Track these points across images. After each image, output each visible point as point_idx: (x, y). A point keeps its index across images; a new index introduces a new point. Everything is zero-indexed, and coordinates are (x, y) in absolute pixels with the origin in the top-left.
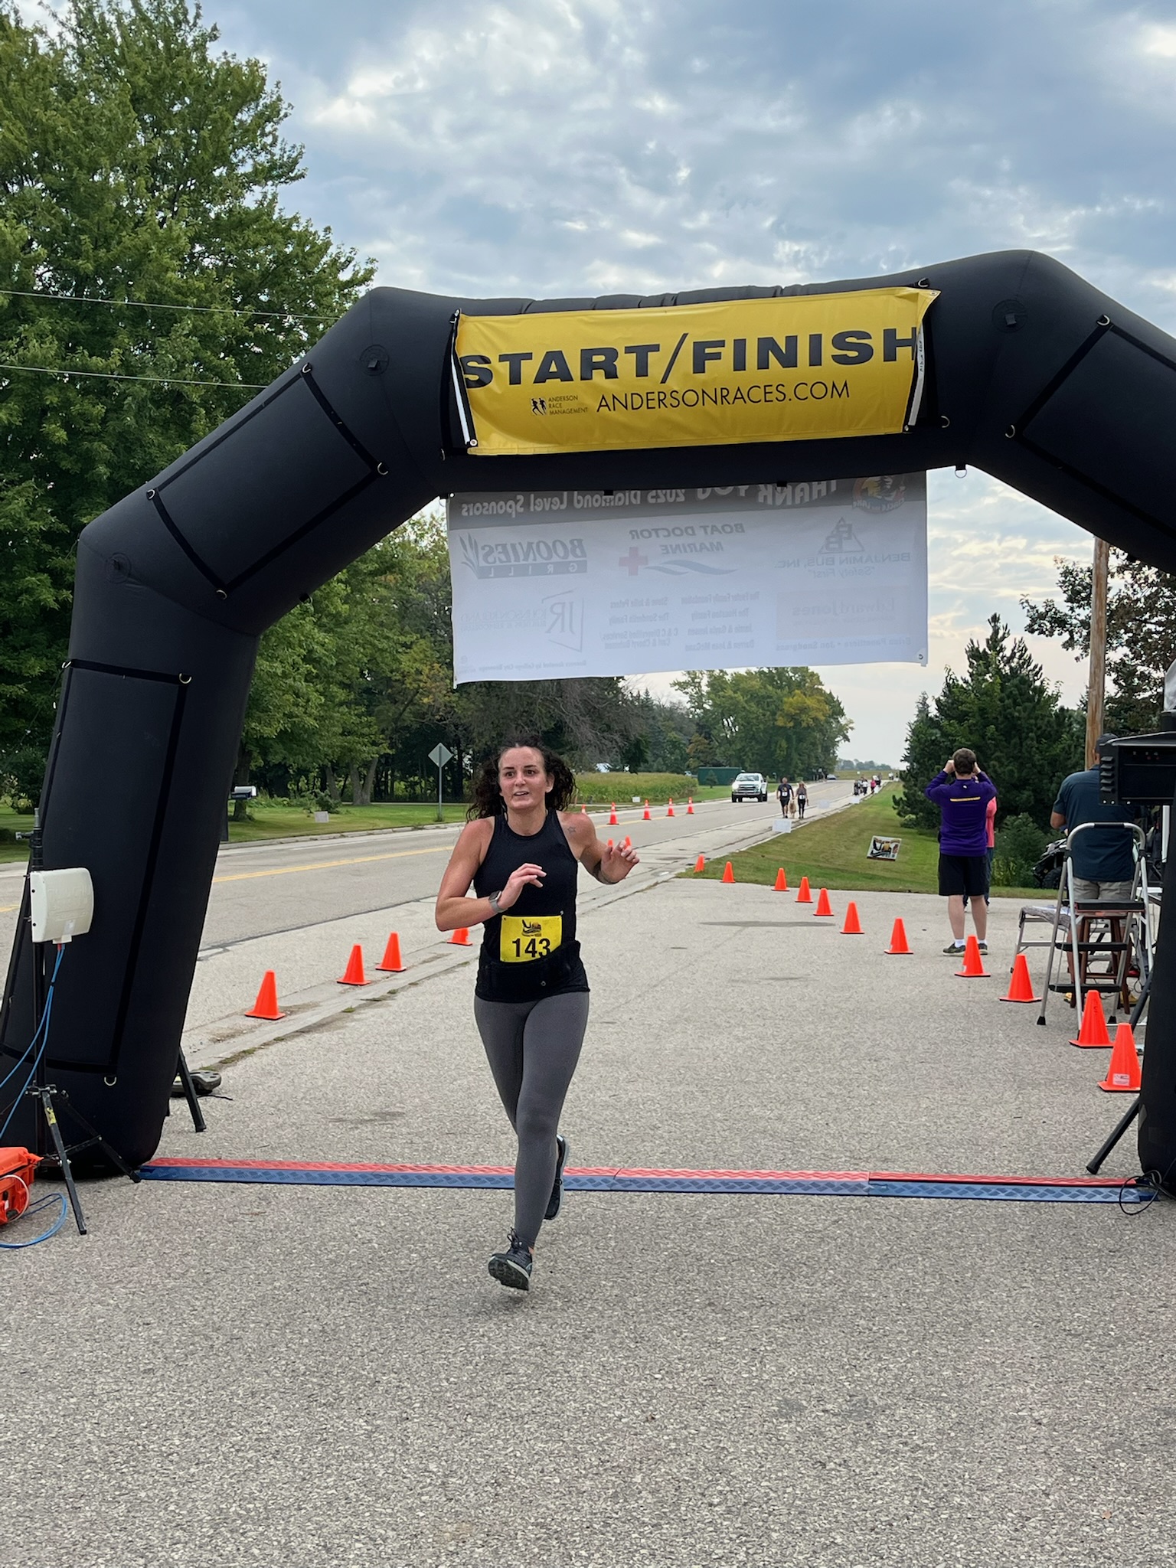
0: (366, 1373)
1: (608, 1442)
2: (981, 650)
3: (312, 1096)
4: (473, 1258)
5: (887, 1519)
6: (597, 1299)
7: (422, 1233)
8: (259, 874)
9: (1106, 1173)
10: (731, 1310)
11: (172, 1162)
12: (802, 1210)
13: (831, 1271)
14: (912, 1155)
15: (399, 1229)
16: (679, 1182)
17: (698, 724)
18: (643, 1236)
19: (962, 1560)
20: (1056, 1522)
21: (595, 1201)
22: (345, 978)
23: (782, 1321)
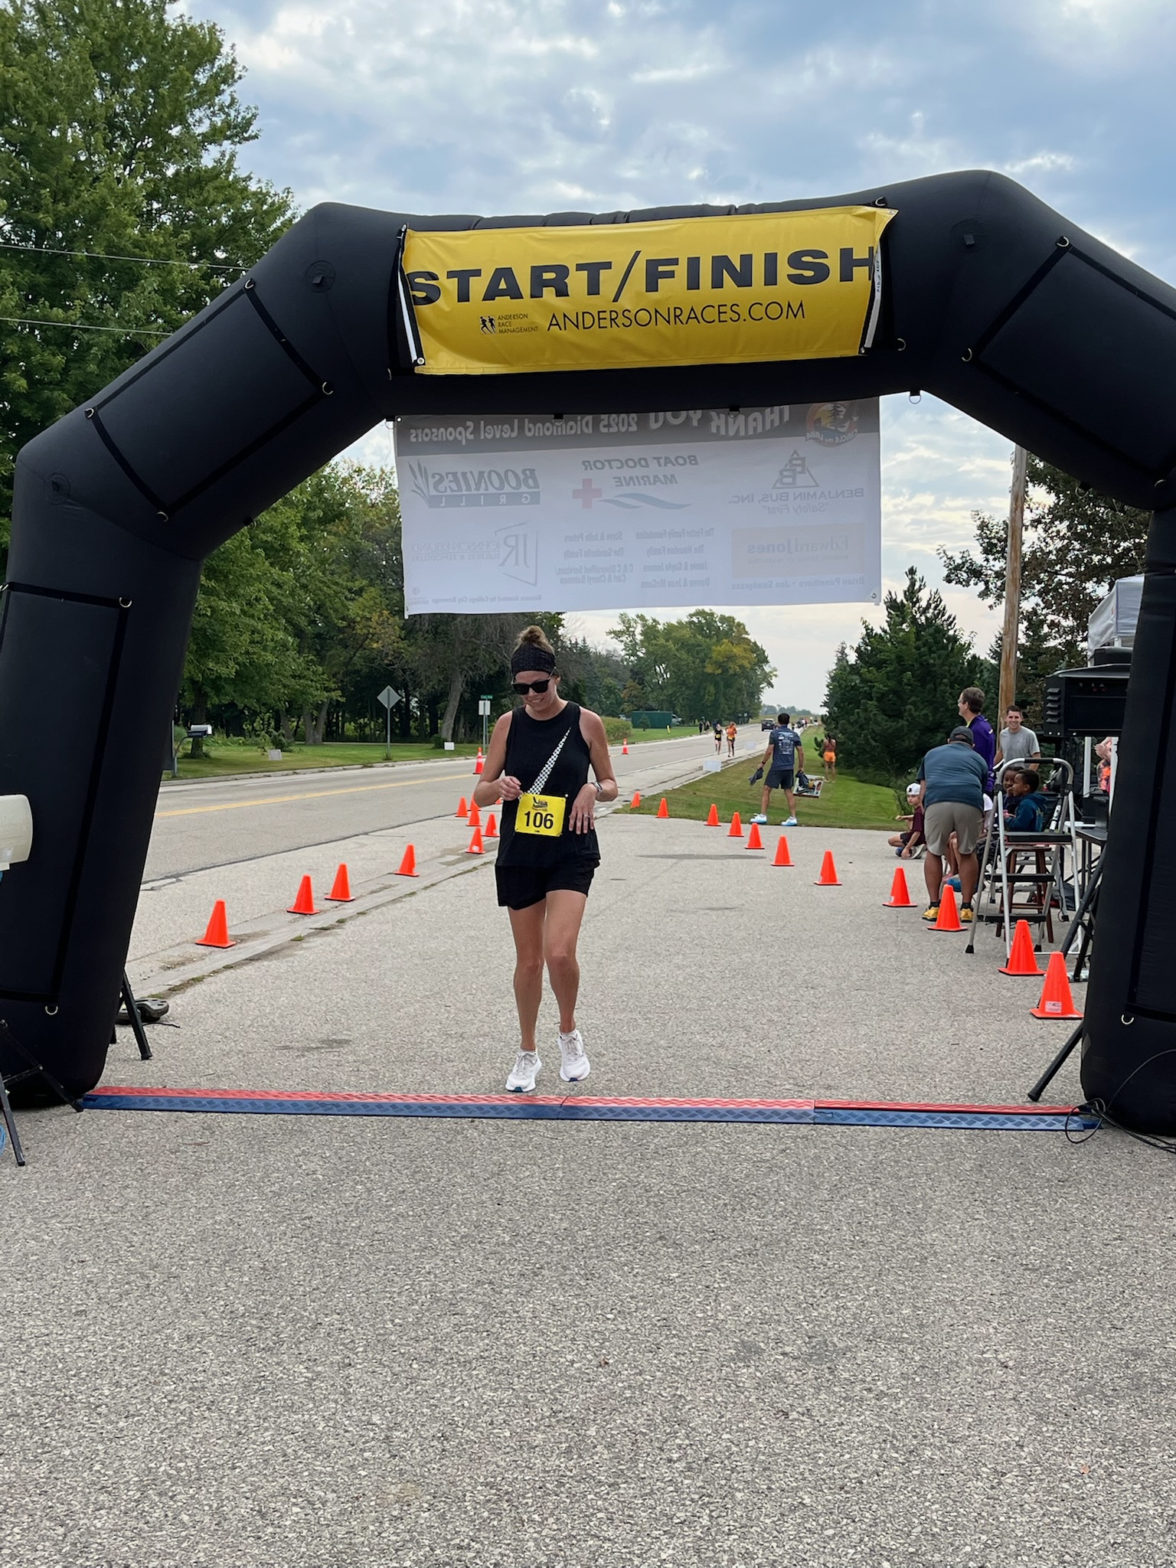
0: (307, 1314)
1: (559, 1390)
2: (899, 601)
3: (260, 1024)
4: (419, 1189)
5: (856, 1475)
6: (546, 1233)
7: (368, 1163)
8: (213, 808)
9: (1047, 1100)
10: (682, 1245)
11: (116, 1091)
12: (749, 1139)
13: (782, 1203)
14: (854, 1082)
15: (344, 1159)
16: (626, 1110)
17: (631, 670)
18: (590, 1166)
19: (939, 1523)
20: (1033, 1477)
21: (542, 1129)
22: (295, 908)
23: (735, 1256)
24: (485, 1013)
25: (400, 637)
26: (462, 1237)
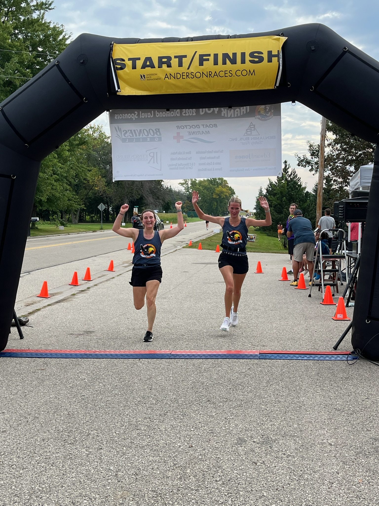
0: (85, 430)
1: (176, 456)
3: (62, 325)
4: (122, 385)
5: (282, 485)
6: (168, 400)
8: (40, 247)
9: (340, 350)
11: (12, 351)
14: (272, 344)
15: (95, 374)
16: (193, 355)
17: (187, 197)
18: (182, 375)
19: (311, 501)
20: (343, 484)
21: (164, 362)
22: (72, 283)
23: (235, 407)
24: (142, 321)
25: (105, 185)
26: (138, 402)
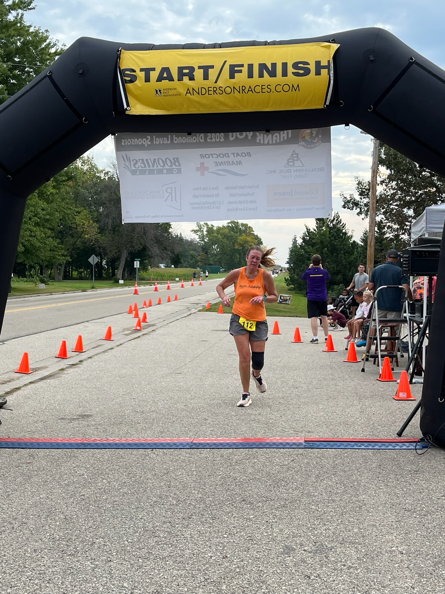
0: (88, 538)
3: (49, 408)
4: (132, 481)
6: (192, 499)
7: (107, 470)
8: (16, 310)
10: (253, 503)
12: (277, 455)
13: (295, 483)
15: (96, 469)
16: (221, 444)
17: (202, 248)
18: (208, 469)
21: (184, 453)
22: (59, 355)
23: (277, 508)
25: (98, 232)
26: (154, 502)
